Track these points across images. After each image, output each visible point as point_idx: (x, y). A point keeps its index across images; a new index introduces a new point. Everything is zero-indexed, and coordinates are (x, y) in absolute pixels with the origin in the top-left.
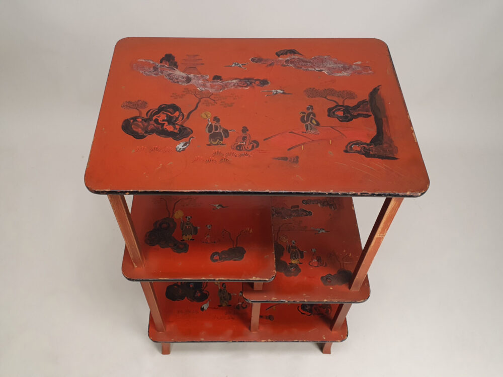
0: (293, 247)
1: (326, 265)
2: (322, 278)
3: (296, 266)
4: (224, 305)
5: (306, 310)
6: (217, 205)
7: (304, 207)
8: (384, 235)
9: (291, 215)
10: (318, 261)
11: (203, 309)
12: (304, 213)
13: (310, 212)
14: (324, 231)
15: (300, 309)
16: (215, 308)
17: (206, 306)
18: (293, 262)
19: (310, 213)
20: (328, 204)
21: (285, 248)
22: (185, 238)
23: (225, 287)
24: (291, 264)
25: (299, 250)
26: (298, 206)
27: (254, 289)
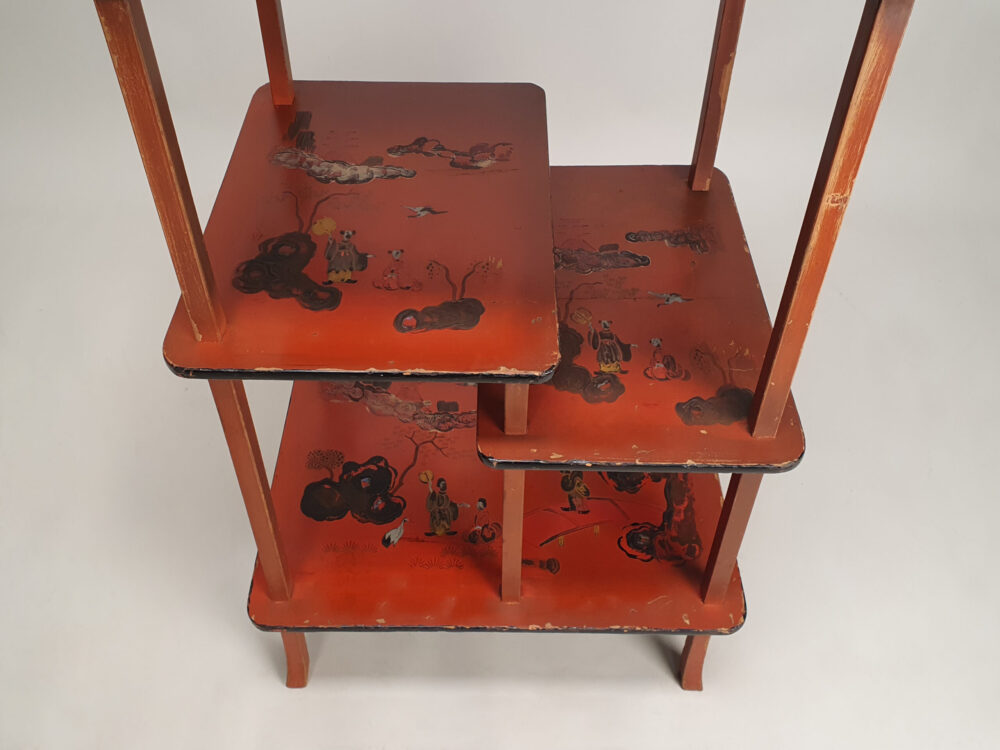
0: (603, 336)
1: (687, 377)
2: (679, 406)
3: (612, 378)
4: (440, 532)
5: (638, 547)
6: (418, 209)
7: (632, 247)
8: (845, 200)
9: (599, 265)
10: (667, 366)
11: (387, 542)
12: (632, 261)
13: (644, 259)
14: (679, 300)
15: (624, 543)
16: (417, 540)
17: (395, 535)
18: (604, 368)
19: (645, 261)
20: (687, 241)
21: (585, 336)
22: (333, 277)
23: (445, 486)
24: (601, 373)
25: (618, 341)
26: (616, 247)
27: (507, 433)
